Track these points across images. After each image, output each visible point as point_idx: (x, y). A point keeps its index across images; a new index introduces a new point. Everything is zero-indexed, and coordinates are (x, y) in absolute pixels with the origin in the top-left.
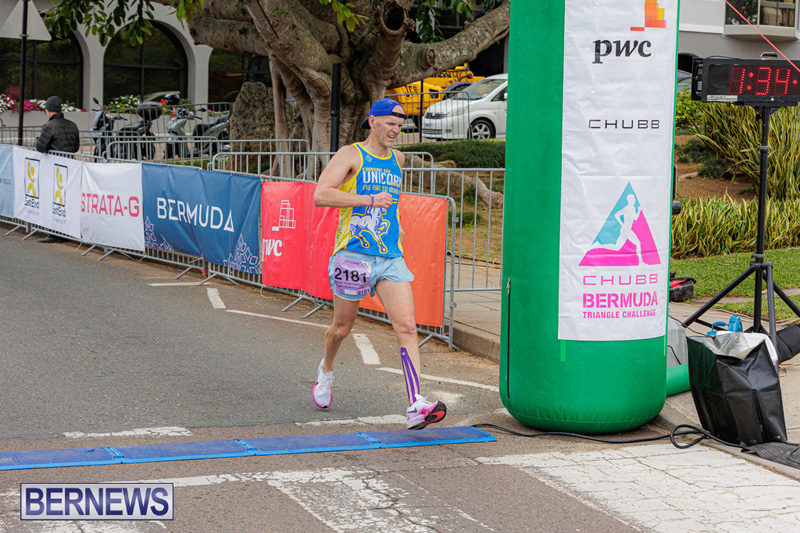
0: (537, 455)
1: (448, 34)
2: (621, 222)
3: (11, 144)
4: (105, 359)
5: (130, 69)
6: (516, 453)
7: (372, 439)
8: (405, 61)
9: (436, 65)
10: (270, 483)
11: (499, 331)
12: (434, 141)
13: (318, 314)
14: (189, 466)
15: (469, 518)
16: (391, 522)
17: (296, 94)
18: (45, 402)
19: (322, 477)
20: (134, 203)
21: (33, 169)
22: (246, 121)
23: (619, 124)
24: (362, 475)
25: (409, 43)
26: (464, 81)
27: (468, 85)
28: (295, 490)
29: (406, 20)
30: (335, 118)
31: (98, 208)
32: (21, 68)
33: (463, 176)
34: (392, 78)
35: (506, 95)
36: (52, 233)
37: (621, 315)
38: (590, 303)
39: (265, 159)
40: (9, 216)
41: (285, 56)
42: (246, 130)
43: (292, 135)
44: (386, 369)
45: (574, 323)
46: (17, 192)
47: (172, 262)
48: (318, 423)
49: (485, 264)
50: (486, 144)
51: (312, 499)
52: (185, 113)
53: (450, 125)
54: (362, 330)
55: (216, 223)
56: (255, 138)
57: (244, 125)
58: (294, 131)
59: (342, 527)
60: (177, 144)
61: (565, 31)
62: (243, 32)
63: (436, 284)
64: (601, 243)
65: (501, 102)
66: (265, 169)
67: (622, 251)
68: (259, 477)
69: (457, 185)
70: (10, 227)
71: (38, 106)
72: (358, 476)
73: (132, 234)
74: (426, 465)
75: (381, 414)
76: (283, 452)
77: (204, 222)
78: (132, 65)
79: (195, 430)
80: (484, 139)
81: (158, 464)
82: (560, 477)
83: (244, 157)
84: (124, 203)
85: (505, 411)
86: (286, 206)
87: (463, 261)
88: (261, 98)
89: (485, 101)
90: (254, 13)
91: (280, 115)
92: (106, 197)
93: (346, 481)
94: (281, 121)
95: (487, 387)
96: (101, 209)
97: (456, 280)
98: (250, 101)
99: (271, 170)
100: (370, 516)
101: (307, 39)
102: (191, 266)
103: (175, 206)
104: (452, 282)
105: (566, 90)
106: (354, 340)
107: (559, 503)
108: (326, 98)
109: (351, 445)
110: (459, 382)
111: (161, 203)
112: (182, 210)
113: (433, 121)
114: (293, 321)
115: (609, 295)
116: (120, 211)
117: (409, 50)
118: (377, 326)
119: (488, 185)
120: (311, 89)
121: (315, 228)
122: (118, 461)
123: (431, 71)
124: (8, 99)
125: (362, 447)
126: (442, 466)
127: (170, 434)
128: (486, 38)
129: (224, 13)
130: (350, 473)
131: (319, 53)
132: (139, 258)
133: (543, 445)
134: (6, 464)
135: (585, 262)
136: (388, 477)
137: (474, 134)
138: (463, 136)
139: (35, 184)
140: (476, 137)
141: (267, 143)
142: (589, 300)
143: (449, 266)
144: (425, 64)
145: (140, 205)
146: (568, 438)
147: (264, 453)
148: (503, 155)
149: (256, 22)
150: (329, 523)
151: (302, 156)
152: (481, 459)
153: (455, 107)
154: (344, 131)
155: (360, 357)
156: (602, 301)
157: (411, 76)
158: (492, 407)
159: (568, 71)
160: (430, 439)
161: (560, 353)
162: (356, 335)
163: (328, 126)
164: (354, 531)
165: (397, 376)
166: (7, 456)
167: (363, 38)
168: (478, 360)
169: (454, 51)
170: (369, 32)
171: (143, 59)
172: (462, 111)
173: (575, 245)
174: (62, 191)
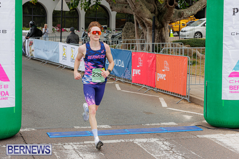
0: (215, 135)
3: (58, 41)
5: (93, 19)
6: (209, 134)
7: (165, 130)
8: (175, 15)
9: (184, 16)
10: (134, 142)
11: (203, 97)
12: (183, 39)
13: (148, 92)
14: (110, 137)
15: (195, 154)
16: (171, 154)
17: (142, 25)
18: (69, 118)
19: (150, 141)
21: (65, 49)
22: (127, 34)
24: (162, 140)
25: (176, 10)
26: (192, 21)
27: (194, 22)
28: (142, 144)
29: (175, 3)
30: (153, 33)
32: (61, 19)
33: (192, 50)
34: (171, 20)
35: (205, 25)
36: (70, 68)
38: (232, 89)
39: (133, 45)
40: (58, 63)
41: (138, 14)
42: (127, 36)
43: (140, 38)
44: (169, 108)
45: (227, 95)
46: (60, 56)
48: (148, 125)
49: (199, 76)
50: (199, 40)
51: (147, 147)
52: (109, 32)
53: (188, 34)
54: (162, 97)
55: (120, 65)
56: (130, 39)
57: (126, 35)
58: (141, 37)
59: (156, 156)
60: (106, 41)
61: (224, 6)
62: (126, 7)
63: (185, 83)
64: (235, 70)
65: (204, 27)
66: (132, 48)
68: (131, 140)
69: (191, 52)
70: (58, 66)
71: (66, 30)
72: (161, 141)
74: (181, 137)
75: (168, 122)
76: (138, 133)
78: (93, 18)
79: (112, 126)
80: (199, 38)
82: (222, 141)
83: (126, 45)
85: (205, 121)
86: (140, 59)
87: (192, 76)
88: (131, 27)
89: (199, 27)
90: (129, 2)
91: (137, 32)
93: (157, 142)
94: (137, 34)
95: (200, 114)
97: (190, 81)
98: (128, 28)
99: (134, 48)
100: (164, 153)
101: (145, 9)
102: (111, 77)
104: (189, 82)
105: (224, 24)
106: (159, 100)
107: (222, 149)
108: (151, 27)
109: (159, 131)
110: (191, 112)
113: (183, 33)
114: (141, 94)
115: (238, 86)
117: (176, 12)
118: (166, 96)
119: (200, 52)
120: (146, 24)
122: (90, 135)
123: (182, 18)
124: (57, 28)
125: (162, 132)
126: (186, 138)
127: (105, 127)
128: (199, 7)
129: (120, 2)
130: (158, 139)
131: (149, 13)
133: (217, 132)
134: (57, 136)
135: (230, 76)
136: (170, 141)
137: (196, 37)
138: (192, 37)
139: (66, 53)
140: (196, 38)
141: (133, 40)
143: (188, 77)
144: (181, 16)
146: (225, 130)
147: (132, 133)
148: (205, 43)
149: (130, 5)
150: (152, 155)
151: (144, 45)
152: (198, 136)
153: (190, 28)
154: (156, 36)
155: (161, 105)
156: (235, 88)
157: (177, 19)
158: (201, 120)
159: (225, 18)
160: (183, 130)
161: (222, 104)
162: (160, 98)
163: (151, 35)
164: (160, 157)
165: (172, 110)
166: (58, 133)
167: (162, 8)
168: (197, 106)
169: (189, 12)
170: (164, 6)
171: (96, 16)
172: (192, 30)
173: (227, 71)
174: (73, 55)
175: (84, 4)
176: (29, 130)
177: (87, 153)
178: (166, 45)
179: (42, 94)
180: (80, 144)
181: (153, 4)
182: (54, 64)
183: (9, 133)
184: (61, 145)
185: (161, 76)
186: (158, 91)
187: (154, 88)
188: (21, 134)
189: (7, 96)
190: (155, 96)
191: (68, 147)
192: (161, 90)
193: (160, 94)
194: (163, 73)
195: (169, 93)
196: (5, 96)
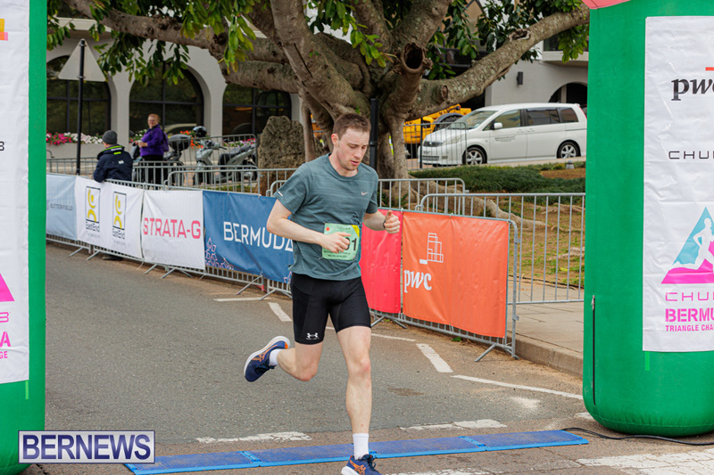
0: (631, 457)
1: (459, 72)
2: (699, 244)
4: (205, 369)
5: (156, 104)
6: (611, 455)
7: (476, 443)
8: (421, 96)
9: (449, 100)
12: (431, 166)
13: (379, 326)
14: (321, 469)
18: (167, 410)
20: (196, 226)
21: (92, 197)
22: (273, 151)
23: (697, 155)
25: (425, 80)
26: (452, 113)
27: (459, 116)
29: (425, 59)
30: (373, 149)
31: (162, 231)
32: (79, 106)
34: (410, 111)
35: (496, 125)
36: (113, 254)
37: (700, 327)
38: (672, 318)
40: (72, 239)
41: (317, 93)
42: (273, 159)
44: (460, 377)
45: (658, 336)
46: (78, 218)
47: (232, 279)
48: (420, 428)
50: (478, 170)
52: (210, 145)
53: (445, 152)
54: (424, 341)
55: (279, 244)
56: (281, 166)
57: (271, 154)
61: (646, 71)
62: (271, 71)
63: (498, 298)
64: (682, 263)
65: (491, 131)
67: (700, 270)
70: (73, 249)
71: (72, 138)
73: (193, 254)
74: (534, 467)
75: (474, 419)
76: (401, 455)
77: (267, 243)
78: (154, 102)
79: (313, 435)
80: (477, 165)
81: (292, 467)
84: (187, 226)
88: (286, 130)
89: (477, 131)
90: (291, 55)
91: (310, 145)
92: (169, 221)
94: (310, 150)
96: (165, 232)
97: (517, 299)
98: (275, 133)
101: (337, 78)
102: (250, 283)
103: (239, 229)
104: (515, 296)
105: (647, 124)
106: (420, 350)
109: (460, 448)
111: (228, 227)
112: (245, 233)
113: (429, 149)
115: (689, 310)
116: (184, 233)
117: (425, 86)
118: (436, 337)
121: (375, 249)
122: (256, 464)
123: (444, 105)
125: (470, 450)
126: (550, 468)
127: (292, 439)
128: (491, 74)
129: (256, 55)
131: (347, 90)
132: (199, 276)
133: (632, 447)
135: (668, 280)
137: (468, 160)
138: (460, 162)
139: (96, 210)
140: (469, 163)
142: (671, 315)
144: (439, 98)
145: (201, 228)
146: (654, 441)
147: (383, 456)
149: (293, 65)
152: (583, 461)
153: (449, 136)
155: (432, 367)
156: (683, 315)
157: (427, 109)
158: (571, 412)
159: (648, 108)
160: (529, 442)
161: (644, 364)
162: (419, 345)
165: (473, 383)
167: (384, 76)
168: (540, 368)
169: (464, 86)
170: (389, 70)
171: (162, 95)
172: (456, 140)
173: (657, 265)
174: (122, 217)
175: (139, 65)
178: (396, 184)
179: (57, 338)
181: (356, 63)
182: (60, 242)
185: (415, 279)
186: (410, 325)
187: (396, 315)
189: (5, 346)
190: (404, 339)
192: (421, 322)
193: (414, 331)
194: (423, 269)
195: (448, 329)
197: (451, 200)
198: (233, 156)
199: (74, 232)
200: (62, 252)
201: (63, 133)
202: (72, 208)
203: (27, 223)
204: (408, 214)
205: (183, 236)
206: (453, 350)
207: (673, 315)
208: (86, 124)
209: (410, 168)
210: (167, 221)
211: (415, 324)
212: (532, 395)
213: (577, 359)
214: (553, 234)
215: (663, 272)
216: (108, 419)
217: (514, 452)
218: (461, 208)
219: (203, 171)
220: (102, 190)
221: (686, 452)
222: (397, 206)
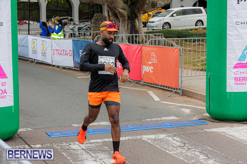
0: (222, 128)
2: (246, 54)
3: (26, 34)
4: (74, 101)
6: (216, 128)
7: (169, 124)
8: (148, 5)
9: (158, 6)
10: (143, 139)
12: (151, 30)
13: (134, 85)
15: (210, 149)
16: (186, 151)
17: (114, 16)
18: (62, 115)
19: (159, 137)
20: (70, 52)
21: (34, 42)
22: (96, 25)
24: (171, 136)
26: (159, 11)
27: (161, 12)
28: (152, 141)
30: (131, 24)
31: (60, 54)
34: (144, 11)
35: (174, 15)
37: (246, 84)
38: (237, 80)
40: (27, 57)
41: (111, 5)
44: (163, 102)
45: (232, 86)
46: (29, 50)
48: (149, 120)
50: (168, 31)
51: (158, 144)
53: (156, 25)
54: (150, 90)
57: (96, 27)
59: (172, 153)
64: (240, 61)
65: (172, 17)
67: (246, 63)
68: (139, 137)
70: (28, 60)
71: (26, 22)
72: (170, 136)
73: (69, 62)
74: (189, 132)
75: (168, 116)
76: (143, 129)
78: (55, 9)
81: (105, 134)
82: (233, 135)
84: (68, 52)
88: (101, 18)
89: (167, 17)
92: (62, 50)
93: (166, 138)
96: (61, 54)
98: (97, 19)
100: (179, 149)
104: (181, 74)
105: (228, 13)
106: (148, 93)
107: (236, 143)
108: (124, 17)
109: (163, 126)
111: (81, 52)
113: (151, 24)
114: (127, 88)
115: (243, 77)
116: (67, 54)
117: (149, 2)
118: (154, 89)
120: (119, 15)
121: (133, 58)
122: (93, 133)
123: (156, 8)
125: (167, 127)
126: (194, 133)
127: (105, 124)
130: (166, 135)
131: (122, 3)
133: (223, 125)
134: (59, 135)
135: (235, 67)
136: (179, 136)
137: (164, 27)
138: (162, 28)
139: (36, 47)
140: (165, 28)
144: (154, 5)
145: (72, 53)
146: (231, 123)
147: (137, 130)
150: (167, 151)
152: (206, 130)
153: (157, 19)
154: (129, 28)
155: (153, 99)
156: (241, 79)
157: (150, 10)
158: (202, 113)
159: (228, 7)
160: (187, 124)
161: (227, 96)
162: (148, 92)
163: (124, 26)
164: (176, 154)
165: (167, 104)
166: (58, 133)
168: (191, 98)
169: (163, 1)
171: (57, 7)
172: (160, 20)
173: (232, 62)
174: (45, 49)
176: (25, 130)
177: (99, 153)
178: (139, 36)
179: (23, 91)
180: (87, 144)
183: (8, 135)
184: (67, 145)
185: (146, 69)
186: (145, 85)
187: (140, 81)
188: (18, 135)
189: (5, 94)
190: (143, 90)
191: (75, 147)
192: (149, 83)
193: (147, 87)
194: (150, 65)
195: (158, 86)
196: (3, 94)
197: (159, 41)
198: (83, 27)
199: (28, 55)
200: (24, 62)
201: (23, 20)
202: (27, 47)
203: (12, 51)
204: (144, 46)
205: (66, 55)
206: (160, 93)
207: (237, 79)
208: (31, 17)
209: (144, 31)
210: (61, 50)
211: (147, 84)
212: (188, 108)
213: (203, 95)
214: (194, 53)
215: (234, 64)
216: (41, 119)
217: (182, 127)
218: (162, 43)
219: (72, 33)
220: (38, 40)
221: (242, 126)
222: (140, 44)
